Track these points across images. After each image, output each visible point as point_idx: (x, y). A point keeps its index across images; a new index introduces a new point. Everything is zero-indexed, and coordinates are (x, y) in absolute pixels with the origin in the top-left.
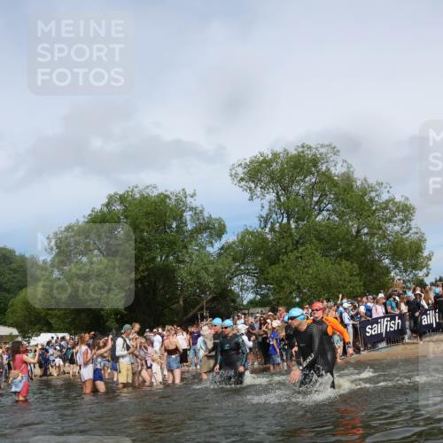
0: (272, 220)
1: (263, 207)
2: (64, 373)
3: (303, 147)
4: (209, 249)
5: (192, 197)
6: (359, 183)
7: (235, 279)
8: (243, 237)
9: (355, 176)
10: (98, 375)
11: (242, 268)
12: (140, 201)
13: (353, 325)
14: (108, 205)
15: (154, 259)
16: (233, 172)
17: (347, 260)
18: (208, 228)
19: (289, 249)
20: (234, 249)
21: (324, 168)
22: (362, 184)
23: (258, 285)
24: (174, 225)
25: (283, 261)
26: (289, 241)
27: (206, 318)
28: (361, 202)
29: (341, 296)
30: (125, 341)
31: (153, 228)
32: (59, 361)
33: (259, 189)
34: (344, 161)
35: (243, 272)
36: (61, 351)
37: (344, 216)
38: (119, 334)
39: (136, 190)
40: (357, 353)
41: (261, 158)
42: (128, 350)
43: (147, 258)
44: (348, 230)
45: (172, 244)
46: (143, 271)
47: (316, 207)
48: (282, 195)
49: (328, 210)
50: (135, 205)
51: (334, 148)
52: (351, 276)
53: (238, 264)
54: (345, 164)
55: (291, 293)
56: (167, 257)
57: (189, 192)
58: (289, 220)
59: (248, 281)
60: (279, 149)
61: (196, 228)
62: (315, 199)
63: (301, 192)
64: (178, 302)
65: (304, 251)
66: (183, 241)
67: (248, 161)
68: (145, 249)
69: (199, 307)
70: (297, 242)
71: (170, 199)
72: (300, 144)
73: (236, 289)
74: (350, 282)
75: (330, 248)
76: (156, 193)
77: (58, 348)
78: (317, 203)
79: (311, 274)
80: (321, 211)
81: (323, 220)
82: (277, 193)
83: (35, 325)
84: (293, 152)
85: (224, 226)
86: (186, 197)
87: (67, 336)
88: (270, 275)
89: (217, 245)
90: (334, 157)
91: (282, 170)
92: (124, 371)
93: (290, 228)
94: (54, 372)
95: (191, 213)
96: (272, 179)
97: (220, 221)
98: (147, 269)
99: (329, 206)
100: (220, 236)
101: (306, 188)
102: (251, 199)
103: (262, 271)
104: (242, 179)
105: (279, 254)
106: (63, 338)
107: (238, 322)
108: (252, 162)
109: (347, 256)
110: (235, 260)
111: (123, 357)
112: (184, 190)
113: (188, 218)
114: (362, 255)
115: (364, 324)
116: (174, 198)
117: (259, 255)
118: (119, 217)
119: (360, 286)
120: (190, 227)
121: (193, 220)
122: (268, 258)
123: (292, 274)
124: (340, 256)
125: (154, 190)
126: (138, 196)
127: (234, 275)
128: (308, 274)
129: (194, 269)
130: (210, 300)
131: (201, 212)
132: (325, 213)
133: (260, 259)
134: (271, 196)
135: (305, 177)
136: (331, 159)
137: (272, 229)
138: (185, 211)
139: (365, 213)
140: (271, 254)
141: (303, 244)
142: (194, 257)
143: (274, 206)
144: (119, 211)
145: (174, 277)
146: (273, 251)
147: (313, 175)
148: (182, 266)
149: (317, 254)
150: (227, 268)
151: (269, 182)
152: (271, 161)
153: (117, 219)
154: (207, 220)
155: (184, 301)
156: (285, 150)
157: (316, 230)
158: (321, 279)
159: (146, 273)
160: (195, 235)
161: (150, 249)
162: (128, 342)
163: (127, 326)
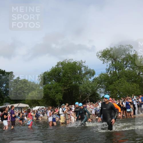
0: (110, 70)
1: (107, 66)
2: (43, 119)
3: (121, 46)
4: (90, 79)
5: (84, 63)
7: (98, 89)
8: (101, 75)
10: (54, 120)
11: (100, 86)
12: (68, 64)
13: (137, 105)
14: (57, 65)
15: (72, 83)
16: (98, 54)
17: (135, 83)
18: (89, 73)
19: (116, 79)
20: (98, 79)
21: (128, 53)
23: (106, 91)
24: (78, 72)
25: (114, 83)
26: (116, 77)
27: (89, 102)
29: (133, 95)
30: (62, 109)
31: (72, 73)
32: (41, 115)
33: (106, 60)
34: (134, 50)
35: (101, 87)
36: (42, 112)
37: (134, 68)
38: (60, 107)
39: (66, 61)
40: (138, 114)
41: (107, 50)
42: (63, 112)
43: (70, 82)
44: (135, 73)
45: (78, 78)
47: (125, 66)
48: (114, 62)
49: (129, 67)
50: (66, 65)
51: (131, 46)
52: (137, 88)
53: (99, 84)
55: (117, 94)
56: (76, 82)
57: (83, 61)
58: (116, 70)
59: (102, 90)
60: (112, 47)
61: (85, 73)
62: (125, 63)
63: (120, 61)
65: (121, 80)
66: (81, 77)
67: (102, 51)
68: (69, 80)
69: (86, 98)
70: (119, 77)
71: (77, 63)
72: (119, 45)
73: (98, 92)
74: (136, 90)
75: (130, 79)
76: (73, 61)
77: (41, 111)
78: (125, 64)
79: (123, 88)
80: (126, 67)
81: (127, 70)
82: (112, 61)
83: (34, 104)
84: (117, 47)
85: (95, 72)
86: (82, 63)
88: (110, 88)
89: (92, 78)
90: (131, 49)
91: (114, 54)
92: (62, 119)
93: (116, 73)
95: (84, 68)
96: (110, 56)
97: (93, 70)
98: (70, 86)
99: (129, 65)
100: (93, 75)
101: (122, 59)
102: (103, 63)
103: (107, 87)
104: (100, 57)
105: (113, 81)
106: (43, 108)
107: (99, 103)
108: (104, 51)
110: (98, 83)
111: (62, 114)
112: (81, 60)
113: (83, 69)
114: (141, 81)
117: (106, 81)
119: (140, 92)
120: (83, 72)
123: (117, 88)
124: (133, 82)
125: (72, 61)
126: (67, 63)
127: (98, 88)
129: (85, 86)
130: (90, 96)
131: (87, 67)
132: (128, 67)
133: (106, 83)
134: (110, 62)
135: (121, 56)
137: (110, 73)
138: (82, 67)
140: (110, 81)
141: (120, 78)
142: (85, 82)
143: (111, 66)
144: (61, 67)
145: (78, 89)
146: (111, 80)
147: (124, 55)
148: (81, 85)
149: (125, 81)
150: (95, 86)
151: (109, 58)
152: (110, 51)
153: (60, 70)
154: (89, 70)
155: (81, 96)
156: (115, 47)
157: (125, 73)
158: (126, 90)
159: (69, 87)
160: (85, 75)
161: (71, 80)
162: (63, 110)
163: (63, 104)
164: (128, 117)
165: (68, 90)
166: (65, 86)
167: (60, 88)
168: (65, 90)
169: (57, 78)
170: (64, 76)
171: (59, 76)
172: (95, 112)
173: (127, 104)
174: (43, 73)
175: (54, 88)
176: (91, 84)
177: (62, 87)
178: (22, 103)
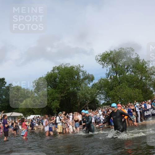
0: (110, 75)
1: (107, 70)
2: (39, 129)
3: (121, 48)
4: (88, 85)
5: (82, 67)
6: (141, 61)
7: (98, 96)
8: (100, 81)
9: (140, 59)
10: (50, 129)
11: (100, 92)
12: (64, 69)
13: (140, 111)
14: (53, 70)
15: (69, 89)
16: (97, 58)
17: (137, 89)
18: (88, 78)
19: (117, 85)
20: (97, 85)
21: (129, 56)
22: (142, 61)
23: (106, 98)
24: (76, 77)
25: (115, 89)
26: (117, 82)
27: (88, 109)
28: (142, 68)
29: (135, 101)
31: (69, 78)
32: (37, 125)
33: (106, 64)
34: (136, 53)
35: (100, 93)
36: (38, 121)
37: (136, 73)
38: (57, 115)
39: (63, 65)
40: (141, 121)
41: (106, 53)
42: (61, 121)
43: (67, 89)
44: (137, 78)
45: (76, 84)
46: (66, 93)
47: (126, 70)
48: (114, 66)
49: (130, 71)
50: (63, 70)
51: (132, 49)
52: (139, 94)
54: (136, 55)
55: (118, 100)
56: (74, 88)
58: (116, 75)
59: (102, 96)
60: (112, 50)
61: (84, 78)
62: (126, 67)
63: (121, 65)
64: (78, 104)
65: (122, 85)
66: (79, 83)
67: (101, 54)
68: (66, 86)
69: (85, 105)
70: (120, 82)
71: (75, 68)
72: (120, 48)
73: (98, 99)
74: (138, 96)
75: (131, 85)
76: (69, 66)
78: (126, 68)
79: (125, 94)
80: (128, 71)
81: (129, 74)
82: (112, 65)
83: (29, 112)
84: (117, 50)
85: (94, 77)
86: (80, 67)
87: (40, 116)
88: (110, 94)
89: (91, 84)
90: (132, 52)
91: (114, 57)
92: (59, 128)
93: (117, 78)
94: (35, 128)
96: (110, 60)
97: (92, 75)
98: (67, 92)
99: (131, 69)
100: (92, 81)
101: (122, 63)
102: (103, 67)
103: (107, 93)
104: (100, 61)
105: (113, 87)
106: (38, 117)
107: (99, 111)
108: (103, 54)
109: (137, 87)
110: (98, 89)
111: (59, 123)
112: (79, 65)
113: (81, 74)
114: (143, 87)
115: (144, 111)
116: (76, 68)
117: (106, 87)
118: (57, 75)
119: (142, 98)
120: (82, 78)
121: (83, 75)
122: (109, 88)
123: (118, 94)
124: (135, 87)
125: (69, 65)
126: (63, 67)
127: (97, 94)
128: (124, 93)
129: (83, 92)
130: (89, 103)
131: (86, 72)
132: (129, 72)
133: (106, 88)
134: (110, 66)
135: (122, 60)
136: (131, 53)
137: (111, 78)
138: (80, 72)
139: (144, 72)
141: (121, 83)
142: (83, 88)
143: (111, 70)
144: (57, 72)
145: (76, 95)
146: (111, 86)
147: (125, 58)
148: (79, 91)
149: (127, 86)
150: (95, 92)
151: (109, 61)
152: (110, 54)
153: (56, 75)
154: (87, 75)
155: (80, 104)
156: (115, 50)
157: (126, 78)
158: (128, 96)
159: (67, 94)
160: (83, 81)
161: (68, 86)
162: (61, 118)
163: (60, 113)
164: (130, 125)
165: (65, 96)
166: (62, 93)
167: (57, 95)
168: (62, 97)
169: (53, 84)
170: (60, 82)
171: (55, 81)
172: (95, 120)
173: (129, 111)
174: (38, 79)
175: (50, 95)
176: (90, 90)
177: (58, 94)
178: (16, 112)
